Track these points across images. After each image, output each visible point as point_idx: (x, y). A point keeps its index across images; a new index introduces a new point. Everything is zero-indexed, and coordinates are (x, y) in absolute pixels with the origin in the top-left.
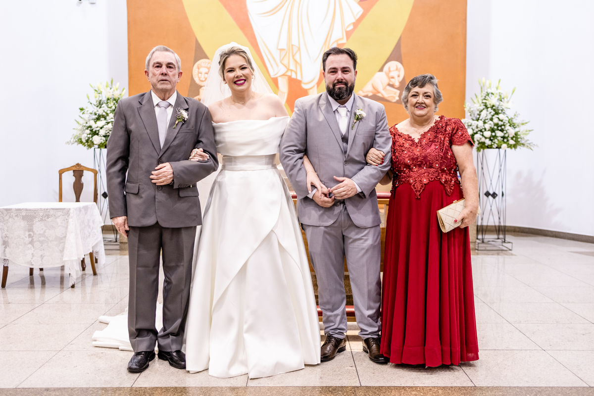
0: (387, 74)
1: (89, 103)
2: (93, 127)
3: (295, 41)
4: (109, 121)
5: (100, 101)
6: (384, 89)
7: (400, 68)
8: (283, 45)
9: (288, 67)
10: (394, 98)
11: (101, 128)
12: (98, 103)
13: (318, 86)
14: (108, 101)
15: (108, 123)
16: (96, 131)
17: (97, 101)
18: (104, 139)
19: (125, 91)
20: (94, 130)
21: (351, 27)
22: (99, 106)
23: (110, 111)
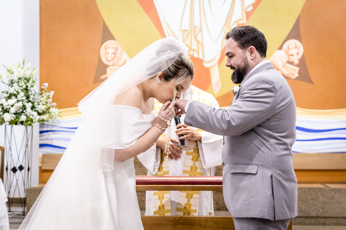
0: (287, 52)
1: (2, 83)
2: (4, 105)
3: (197, 23)
4: (20, 99)
5: (12, 80)
6: (284, 66)
7: (299, 46)
8: (186, 26)
9: (190, 47)
10: (294, 74)
11: (12, 106)
12: (10, 82)
13: (219, 65)
14: (20, 80)
15: (18, 101)
16: (7, 109)
17: (9, 81)
18: (14, 116)
19: (35, 71)
20: (5, 108)
21: (251, 8)
22: (11, 85)
23: (21, 89)
